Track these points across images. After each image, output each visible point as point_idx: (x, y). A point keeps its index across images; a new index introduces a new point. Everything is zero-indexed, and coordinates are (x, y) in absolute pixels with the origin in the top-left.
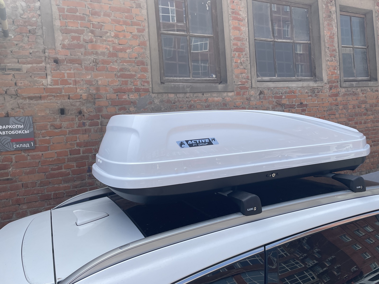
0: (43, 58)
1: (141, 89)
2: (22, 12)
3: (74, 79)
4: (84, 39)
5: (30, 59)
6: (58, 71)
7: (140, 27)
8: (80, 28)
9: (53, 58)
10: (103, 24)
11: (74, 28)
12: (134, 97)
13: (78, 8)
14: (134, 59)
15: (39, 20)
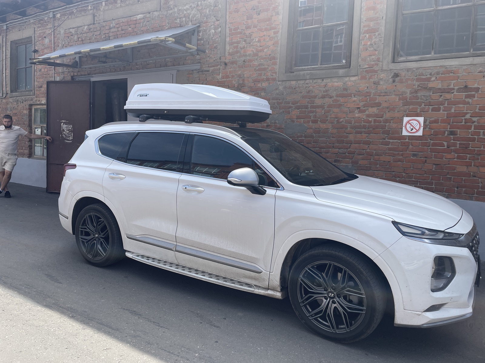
0: (219, 63)
1: (271, 78)
2: (212, 36)
3: (232, 74)
4: (240, 47)
5: (213, 64)
6: (225, 70)
7: (275, 30)
8: (239, 40)
9: (223, 62)
10: (252, 34)
11: (236, 41)
12: (265, 85)
13: (239, 26)
14: (268, 56)
15: (219, 39)
